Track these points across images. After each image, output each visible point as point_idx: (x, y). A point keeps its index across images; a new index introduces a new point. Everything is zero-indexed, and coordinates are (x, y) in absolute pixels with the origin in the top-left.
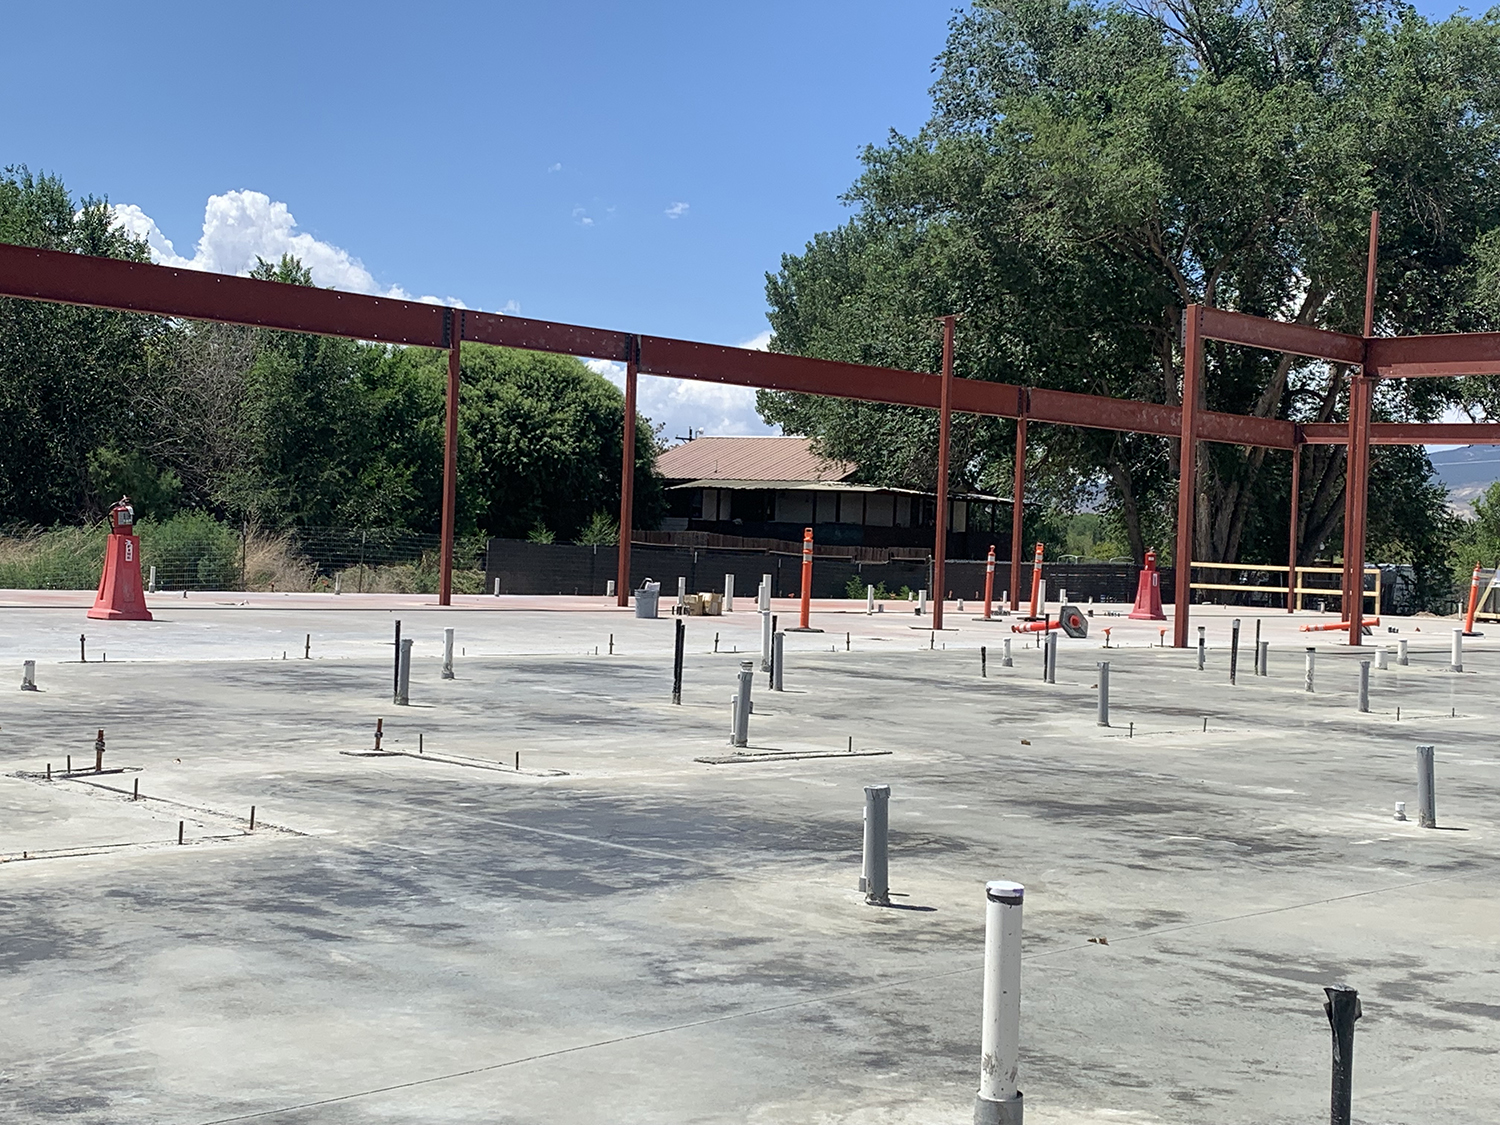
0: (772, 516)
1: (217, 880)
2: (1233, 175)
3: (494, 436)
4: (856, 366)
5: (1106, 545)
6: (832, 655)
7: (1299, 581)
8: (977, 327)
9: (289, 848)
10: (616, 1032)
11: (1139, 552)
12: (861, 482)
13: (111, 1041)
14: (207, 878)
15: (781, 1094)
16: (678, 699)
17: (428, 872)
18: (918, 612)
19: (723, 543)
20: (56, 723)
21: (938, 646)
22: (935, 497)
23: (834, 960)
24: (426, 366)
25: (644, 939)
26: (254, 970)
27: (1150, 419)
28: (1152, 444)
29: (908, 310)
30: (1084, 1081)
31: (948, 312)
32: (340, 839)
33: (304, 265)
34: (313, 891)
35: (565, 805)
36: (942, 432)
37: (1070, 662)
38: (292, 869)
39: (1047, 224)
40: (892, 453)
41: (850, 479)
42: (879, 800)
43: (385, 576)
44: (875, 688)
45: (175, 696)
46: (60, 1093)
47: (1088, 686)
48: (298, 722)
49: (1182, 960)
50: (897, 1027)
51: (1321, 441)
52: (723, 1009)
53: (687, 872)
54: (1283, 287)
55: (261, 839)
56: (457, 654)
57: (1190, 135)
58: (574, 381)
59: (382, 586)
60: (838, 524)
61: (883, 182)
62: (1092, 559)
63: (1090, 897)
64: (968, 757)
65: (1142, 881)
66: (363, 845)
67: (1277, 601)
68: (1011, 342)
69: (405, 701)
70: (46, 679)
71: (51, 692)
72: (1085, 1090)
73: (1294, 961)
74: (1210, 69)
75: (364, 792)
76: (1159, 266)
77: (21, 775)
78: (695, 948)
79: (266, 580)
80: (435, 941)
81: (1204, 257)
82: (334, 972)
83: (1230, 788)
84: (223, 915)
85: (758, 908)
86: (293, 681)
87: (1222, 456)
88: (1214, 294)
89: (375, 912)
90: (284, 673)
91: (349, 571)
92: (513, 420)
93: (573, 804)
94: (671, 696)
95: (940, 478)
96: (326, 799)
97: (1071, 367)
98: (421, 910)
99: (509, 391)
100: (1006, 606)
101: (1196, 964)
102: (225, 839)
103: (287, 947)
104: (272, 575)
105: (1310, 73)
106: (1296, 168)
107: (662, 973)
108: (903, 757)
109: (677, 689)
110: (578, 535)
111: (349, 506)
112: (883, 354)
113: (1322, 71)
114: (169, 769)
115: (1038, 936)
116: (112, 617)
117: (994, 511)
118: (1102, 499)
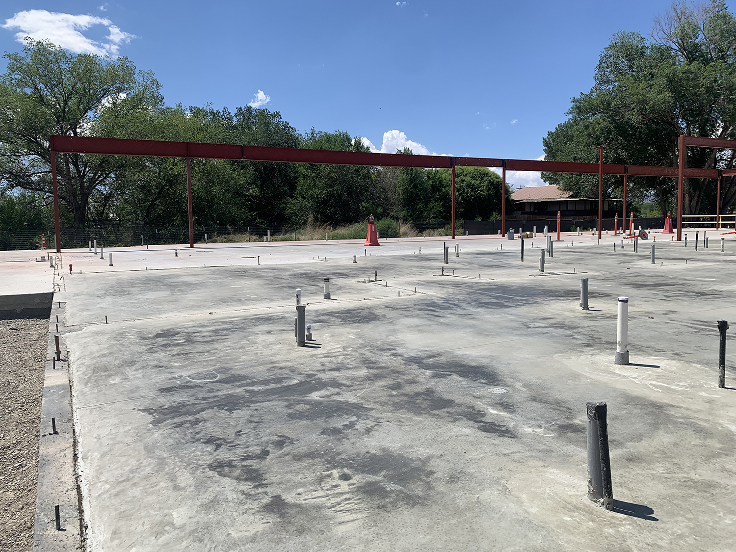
0: (547, 209)
1: (409, 304)
2: (696, 93)
3: (464, 192)
4: (572, 163)
5: (654, 212)
6: (568, 247)
7: (720, 219)
8: (610, 148)
9: (425, 297)
10: (515, 338)
11: (665, 214)
12: (574, 197)
13: (394, 337)
14: (407, 304)
15: (561, 352)
16: (522, 260)
17: (461, 302)
18: (593, 234)
19: (532, 218)
20: (364, 270)
21: (600, 244)
22: (598, 201)
23: (574, 323)
24: (445, 174)
25: (520, 318)
26: (423, 323)
27: (668, 172)
28: (669, 180)
29: (588, 145)
30: (647, 350)
31: (600, 144)
32: (437, 295)
33: (410, 149)
34: (433, 306)
35: (494, 287)
36: (600, 181)
37: (642, 246)
38: (427, 302)
39: (632, 115)
40: (584, 188)
41: (571, 197)
42: (585, 282)
43: (436, 232)
44: (581, 256)
45: (389, 263)
46: (385, 347)
47: (648, 253)
48: (421, 269)
49: (677, 322)
50: (593, 338)
51: (728, 175)
52: (544, 333)
53: (530, 302)
54: (714, 127)
55: (417, 295)
56: (459, 251)
57: (680, 82)
58: (487, 174)
59: (435, 235)
60: (567, 210)
61: (578, 108)
62: (649, 216)
63: (649, 307)
64: (611, 273)
65: (665, 303)
66: (443, 296)
67: (713, 226)
68: (621, 152)
69: (447, 263)
70: (359, 260)
71: (360, 263)
72: (647, 352)
73: (713, 323)
74: (687, 60)
75: (442, 285)
76: (670, 124)
77: (359, 282)
78: (535, 320)
79: (405, 235)
80: (466, 317)
81: (686, 120)
82: (442, 324)
83: (694, 279)
84: (413, 312)
85: (551, 311)
86: (418, 259)
87: (694, 183)
88: (690, 132)
89: (449, 311)
90: (415, 257)
91: (427, 231)
92: (469, 187)
93: (496, 287)
94: (521, 259)
95: (600, 194)
96: (432, 286)
97: (641, 158)
98: (461, 311)
99: (468, 179)
100: (622, 232)
101: (681, 323)
102: (409, 295)
103: (430, 318)
104: (407, 233)
105: (723, 57)
106: (718, 88)
107: (526, 325)
108: (590, 273)
109: (522, 257)
110: (489, 218)
111: (425, 214)
112: (580, 159)
113: (727, 56)
114: (392, 280)
115: (633, 317)
116: (370, 245)
117: (617, 204)
118: (652, 198)
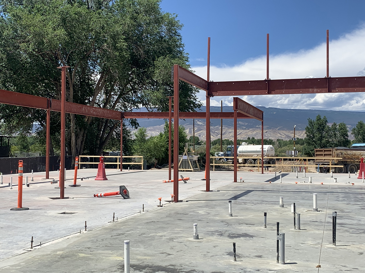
27: (85, 110)
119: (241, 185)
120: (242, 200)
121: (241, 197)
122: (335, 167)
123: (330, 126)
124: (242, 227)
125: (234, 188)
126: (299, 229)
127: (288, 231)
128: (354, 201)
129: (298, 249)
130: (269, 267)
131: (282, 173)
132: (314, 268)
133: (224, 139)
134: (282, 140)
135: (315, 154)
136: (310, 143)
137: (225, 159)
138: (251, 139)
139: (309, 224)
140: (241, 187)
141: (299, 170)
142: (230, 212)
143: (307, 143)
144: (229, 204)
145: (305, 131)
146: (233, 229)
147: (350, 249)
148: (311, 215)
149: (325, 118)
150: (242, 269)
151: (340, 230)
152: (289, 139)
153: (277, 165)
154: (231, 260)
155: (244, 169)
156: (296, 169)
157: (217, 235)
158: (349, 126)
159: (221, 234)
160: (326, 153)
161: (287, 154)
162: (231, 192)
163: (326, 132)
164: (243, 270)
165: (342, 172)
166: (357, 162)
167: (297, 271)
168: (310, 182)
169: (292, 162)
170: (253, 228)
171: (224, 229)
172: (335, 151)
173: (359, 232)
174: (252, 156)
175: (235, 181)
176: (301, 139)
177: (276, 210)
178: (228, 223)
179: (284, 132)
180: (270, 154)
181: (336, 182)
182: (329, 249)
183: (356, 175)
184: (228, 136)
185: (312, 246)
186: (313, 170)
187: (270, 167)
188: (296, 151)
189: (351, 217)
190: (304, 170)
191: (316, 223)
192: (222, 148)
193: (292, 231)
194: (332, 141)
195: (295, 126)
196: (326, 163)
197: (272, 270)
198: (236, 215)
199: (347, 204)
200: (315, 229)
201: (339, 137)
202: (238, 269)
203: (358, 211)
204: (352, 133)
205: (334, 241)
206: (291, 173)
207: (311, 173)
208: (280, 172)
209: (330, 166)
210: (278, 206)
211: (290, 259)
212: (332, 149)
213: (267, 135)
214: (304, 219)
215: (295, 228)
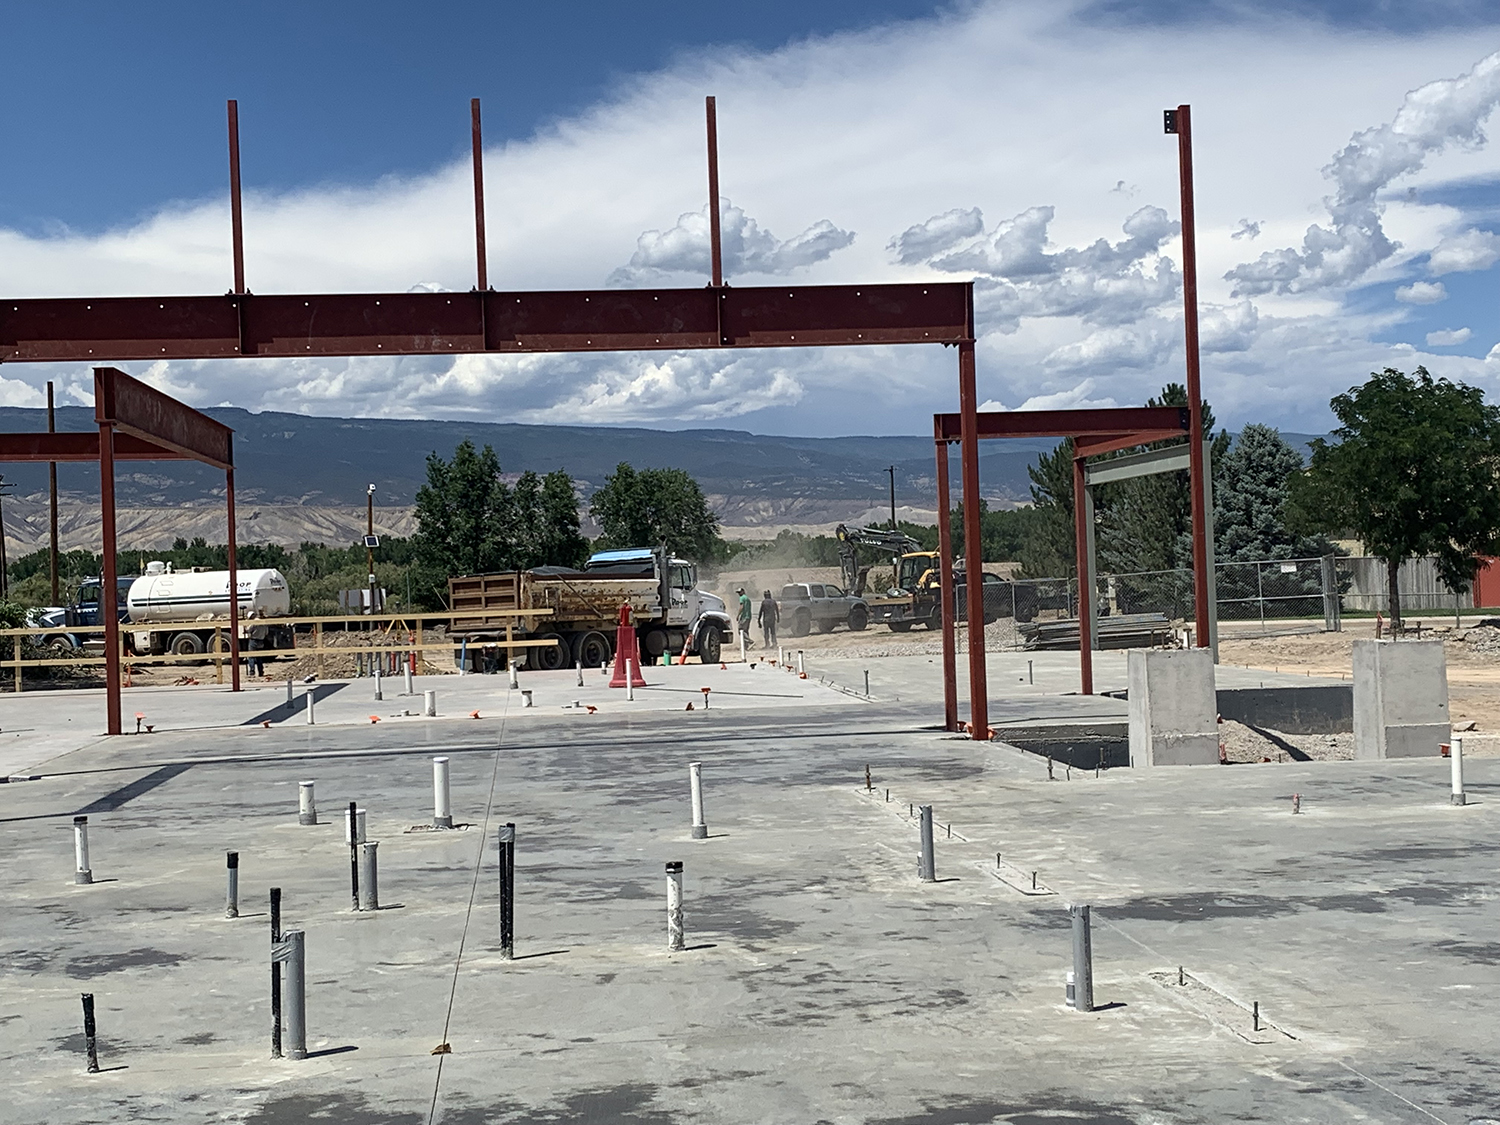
119: (139, 746)
120: (142, 808)
121: (138, 798)
122: (529, 648)
123: (511, 487)
124: (134, 924)
125: (108, 761)
126: (375, 905)
127: (328, 920)
128: (593, 776)
129: (364, 991)
130: (239, 1079)
131: (318, 682)
132: (424, 1059)
133: (70, 550)
134: (322, 545)
135: (452, 597)
136: (432, 554)
137: (72, 637)
138: (189, 545)
139: (413, 881)
140: (141, 751)
141: (386, 667)
142: (79, 863)
143: (422, 558)
144: (77, 830)
145: (414, 509)
146: (91, 936)
147: (565, 966)
148: (426, 846)
149: (488, 454)
150: (121, 1103)
151: (533, 896)
152: (351, 544)
153: (299, 652)
154: (77, 1071)
155: (159, 677)
156: (376, 665)
157: (21, 968)
158: (580, 484)
159: (37, 965)
160: (494, 592)
161: (342, 605)
162: (92, 780)
163: (496, 511)
164: (128, 1105)
165: (556, 666)
166: (610, 621)
167: (356, 1078)
168: (427, 712)
169: (363, 635)
170: (182, 922)
171: (53, 939)
172: (528, 587)
173: (603, 896)
174: (191, 618)
175: (115, 728)
176: (398, 540)
177: (284, 838)
178: (68, 914)
179: (331, 513)
180: (272, 608)
181: (530, 705)
182: (487, 976)
183: (605, 672)
184: (88, 535)
185: (421, 969)
186: (447, 662)
187: (272, 659)
188: (376, 591)
189: (578, 838)
190: (405, 665)
191: (444, 876)
192: (56, 592)
193: (343, 920)
194: (518, 545)
195: (372, 486)
196: (495, 633)
197: (251, 1088)
198: (107, 874)
199: (565, 790)
200: (436, 899)
201: (546, 527)
202: (102, 1104)
203: (607, 811)
204: (591, 511)
205: (507, 940)
206: (355, 682)
207: (437, 676)
208: (309, 681)
209: (509, 644)
210: (293, 821)
211: (328, 1036)
212: (515, 578)
213: (257, 529)
214: (398, 863)
215: (358, 904)
